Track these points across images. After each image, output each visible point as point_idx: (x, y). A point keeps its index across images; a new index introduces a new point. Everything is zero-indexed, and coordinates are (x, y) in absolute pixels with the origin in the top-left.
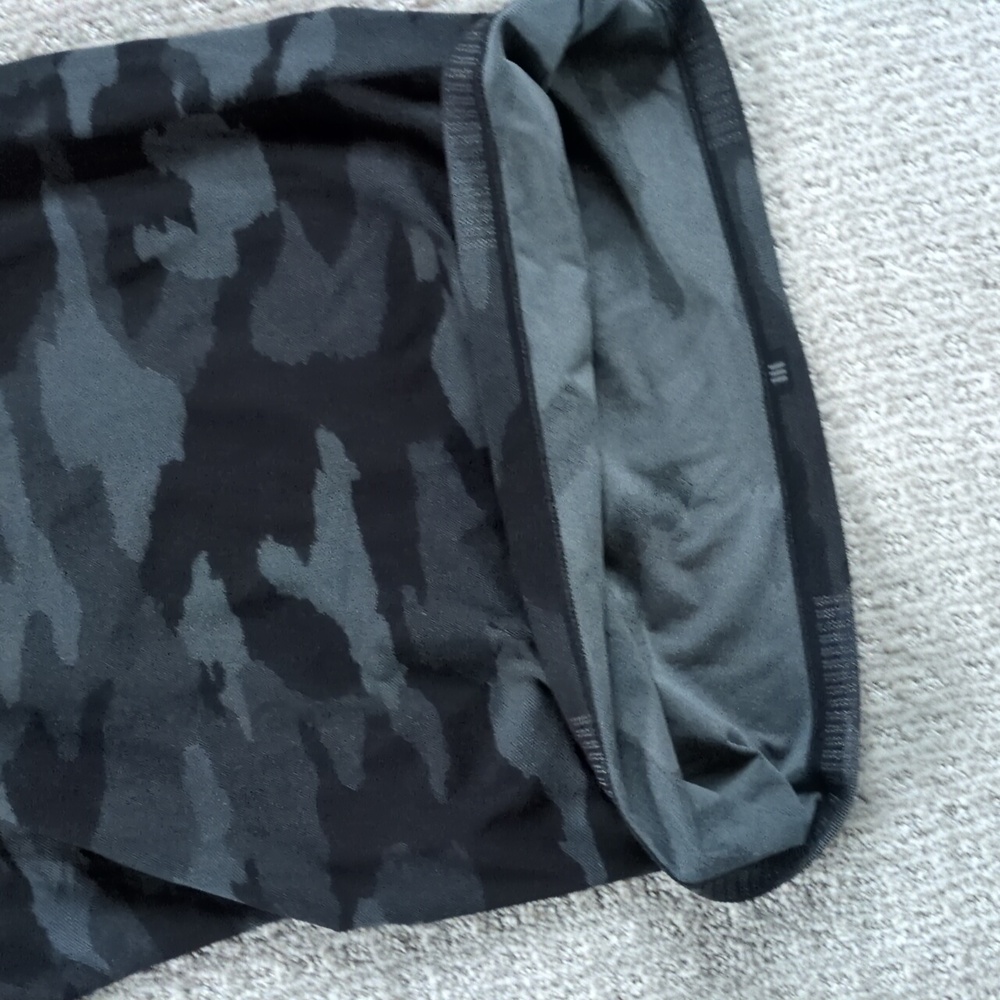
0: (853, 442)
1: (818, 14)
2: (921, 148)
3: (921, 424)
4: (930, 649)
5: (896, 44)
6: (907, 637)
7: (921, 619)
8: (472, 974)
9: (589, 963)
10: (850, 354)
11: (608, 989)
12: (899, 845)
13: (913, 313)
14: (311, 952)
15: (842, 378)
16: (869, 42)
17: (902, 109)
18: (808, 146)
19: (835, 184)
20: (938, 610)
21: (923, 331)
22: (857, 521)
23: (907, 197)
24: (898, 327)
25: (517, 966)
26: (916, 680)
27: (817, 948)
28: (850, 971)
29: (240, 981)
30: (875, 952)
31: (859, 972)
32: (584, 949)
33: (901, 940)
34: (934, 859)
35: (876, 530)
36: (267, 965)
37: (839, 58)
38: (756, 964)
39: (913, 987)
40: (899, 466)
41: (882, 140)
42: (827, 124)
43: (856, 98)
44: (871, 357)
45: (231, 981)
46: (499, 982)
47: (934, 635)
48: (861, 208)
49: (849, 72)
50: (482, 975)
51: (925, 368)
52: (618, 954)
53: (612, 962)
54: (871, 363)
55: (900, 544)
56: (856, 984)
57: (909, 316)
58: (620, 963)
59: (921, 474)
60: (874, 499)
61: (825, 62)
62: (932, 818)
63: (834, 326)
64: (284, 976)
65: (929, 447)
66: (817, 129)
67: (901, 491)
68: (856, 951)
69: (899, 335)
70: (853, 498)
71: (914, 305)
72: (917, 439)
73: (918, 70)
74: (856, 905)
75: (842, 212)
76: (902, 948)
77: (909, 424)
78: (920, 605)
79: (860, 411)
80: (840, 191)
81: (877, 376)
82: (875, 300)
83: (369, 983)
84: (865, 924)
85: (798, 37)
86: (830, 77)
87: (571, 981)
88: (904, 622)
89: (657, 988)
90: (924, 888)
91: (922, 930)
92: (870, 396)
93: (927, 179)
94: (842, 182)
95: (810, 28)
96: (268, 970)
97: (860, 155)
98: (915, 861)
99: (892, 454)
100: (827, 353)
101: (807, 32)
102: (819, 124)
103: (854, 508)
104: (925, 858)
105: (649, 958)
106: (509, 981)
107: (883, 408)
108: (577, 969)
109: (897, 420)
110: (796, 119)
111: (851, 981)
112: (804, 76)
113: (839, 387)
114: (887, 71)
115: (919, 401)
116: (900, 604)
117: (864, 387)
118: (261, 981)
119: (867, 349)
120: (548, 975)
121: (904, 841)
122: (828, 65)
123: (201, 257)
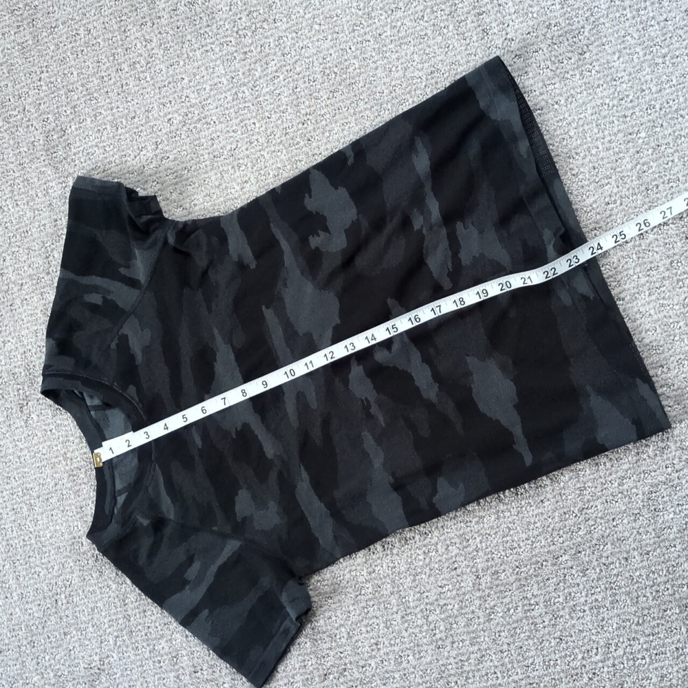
0: (635, 309)
1: (606, 132)
2: (654, 183)
3: (664, 298)
4: (675, 393)
5: (641, 141)
6: (665, 389)
7: (670, 381)
8: (493, 536)
9: (540, 530)
10: (631, 272)
11: (549, 541)
12: (668, 476)
13: (657, 252)
14: (430, 529)
15: (628, 282)
16: (629, 142)
17: (645, 168)
18: (606, 188)
19: (618, 202)
20: (677, 377)
21: (661, 260)
22: (640, 342)
23: (650, 204)
24: (650, 259)
25: (512, 532)
26: (670, 407)
27: (635, 521)
28: (650, 529)
29: (403, 542)
30: (661, 522)
31: (654, 530)
32: (538, 525)
33: (671, 516)
35: (647, 345)
36: (413, 535)
37: (617, 150)
38: (610, 528)
39: (678, 535)
40: (655, 317)
41: (637, 182)
42: (614, 177)
43: (627, 163)
44: (640, 272)
45: (400, 541)
46: (504, 539)
47: (676, 387)
48: (630, 211)
49: (621, 155)
50: (498, 537)
51: (663, 275)
52: (552, 526)
53: (550, 529)
54: (640, 275)
55: (659, 349)
56: (653, 535)
57: (655, 254)
58: (553, 529)
59: (665, 319)
60: (646, 332)
61: (611, 152)
62: (681, 464)
63: (623, 261)
64: (420, 539)
65: (668, 308)
66: (610, 180)
67: (657, 327)
68: (652, 521)
69: (651, 262)
70: (637, 332)
71: (657, 249)
72: (662, 305)
73: (651, 151)
74: (651, 503)
75: (623, 213)
76: (672, 519)
77: (658, 299)
78: (669, 375)
79: (637, 295)
80: (621, 204)
81: (643, 280)
82: (640, 248)
83: (453, 541)
84: (655, 510)
85: (599, 143)
86: (613, 158)
87: (534, 538)
88: (663, 382)
89: (569, 539)
90: (680, 494)
91: (680, 512)
92: (641, 289)
93: (658, 195)
94: (621, 201)
95: (603, 138)
96: (414, 538)
97: (628, 189)
98: (675, 482)
99: (652, 312)
100: (621, 273)
101: (602, 140)
102: (610, 178)
103: (638, 336)
104: (679, 481)
105: (565, 527)
106: (508, 538)
107: (647, 293)
108: (536, 533)
109: (653, 297)
110: (600, 177)
111: (651, 534)
112: (602, 159)
113: (626, 287)
114: (638, 152)
115: (663, 289)
116: (661, 375)
117: (638, 285)
118: (411, 541)
119: (638, 269)
120: (524, 536)
121: (670, 475)
122: (612, 153)
123: (334, 243)
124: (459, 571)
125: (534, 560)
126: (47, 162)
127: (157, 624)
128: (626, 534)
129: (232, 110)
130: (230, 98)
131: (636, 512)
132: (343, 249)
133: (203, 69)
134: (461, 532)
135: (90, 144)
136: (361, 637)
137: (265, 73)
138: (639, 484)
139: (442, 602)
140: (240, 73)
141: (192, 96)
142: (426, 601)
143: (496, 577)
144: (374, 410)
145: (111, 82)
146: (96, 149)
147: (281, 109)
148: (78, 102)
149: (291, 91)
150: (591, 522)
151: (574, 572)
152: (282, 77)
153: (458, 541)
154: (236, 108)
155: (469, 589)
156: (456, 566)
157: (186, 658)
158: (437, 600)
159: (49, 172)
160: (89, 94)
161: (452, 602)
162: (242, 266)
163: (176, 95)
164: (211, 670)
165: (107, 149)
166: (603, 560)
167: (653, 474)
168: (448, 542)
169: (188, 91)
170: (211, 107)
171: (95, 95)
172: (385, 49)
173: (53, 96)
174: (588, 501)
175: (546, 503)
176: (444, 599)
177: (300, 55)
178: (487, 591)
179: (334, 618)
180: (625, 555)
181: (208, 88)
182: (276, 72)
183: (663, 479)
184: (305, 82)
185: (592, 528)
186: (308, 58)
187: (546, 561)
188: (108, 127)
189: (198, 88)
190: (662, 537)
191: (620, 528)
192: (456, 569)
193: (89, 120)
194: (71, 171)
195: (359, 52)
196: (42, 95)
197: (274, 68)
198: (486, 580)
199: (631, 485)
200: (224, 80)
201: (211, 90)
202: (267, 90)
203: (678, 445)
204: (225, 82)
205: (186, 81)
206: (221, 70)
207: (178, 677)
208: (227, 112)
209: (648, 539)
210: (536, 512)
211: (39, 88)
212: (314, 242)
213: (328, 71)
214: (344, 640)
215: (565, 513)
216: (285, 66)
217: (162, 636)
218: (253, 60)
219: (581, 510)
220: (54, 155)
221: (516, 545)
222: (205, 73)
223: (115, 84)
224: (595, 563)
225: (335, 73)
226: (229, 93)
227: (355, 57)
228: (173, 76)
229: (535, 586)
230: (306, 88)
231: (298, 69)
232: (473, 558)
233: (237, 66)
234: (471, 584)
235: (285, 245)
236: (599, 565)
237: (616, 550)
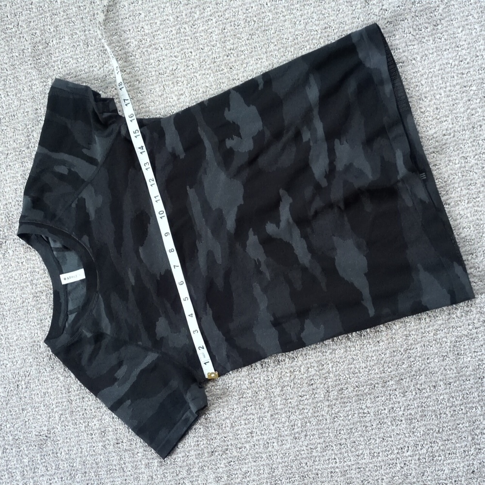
0: (457, 212)
1: (448, 84)
2: (479, 124)
3: (478, 206)
4: (479, 273)
5: (472, 92)
6: (472, 270)
7: (477, 264)
8: (342, 363)
9: (375, 362)
10: (456, 185)
11: (381, 370)
12: (469, 331)
13: (476, 173)
14: (296, 355)
15: (454, 193)
16: (463, 92)
17: (473, 112)
18: (444, 124)
19: (452, 135)
20: (482, 262)
21: (479, 179)
22: (458, 235)
23: (474, 138)
24: (471, 177)
25: (355, 362)
26: (475, 283)
27: (443, 360)
28: (453, 367)
29: (276, 363)
30: (461, 362)
31: (456, 368)
32: (374, 358)
33: (469, 359)
34: (480, 336)
35: (463, 238)
36: (284, 358)
37: (454, 97)
38: (425, 364)
39: (472, 373)
40: (471, 219)
41: (467, 122)
42: (450, 117)
43: (460, 108)
44: (463, 186)
45: (274, 362)
46: (349, 366)
47: (480, 269)
48: (460, 142)
49: (457, 101)
50: (345, 364)
51: (479, 189)
52: (384, 360)
53: (382, 362)
54: (463, 188)
55: (471, 242)
56: (455, 371)
57: (475, 174)
58: (384, 362)
59: (477, 221)
60: (463, 229)
61: (450, 98)
62: (479, 324)
63: (452, 177)
64: (289, 361)
65: (480, 213)
66: (447, 118)
67: (471, 226)
68: (455, 362)
69: (471, 180)
70: (457, 228)
71: (476, 171)
72: (476, 211)
73: (478, 100)
74: (455, 349)
75: (455, 143)
76: (469, 361)
77: (474, 206)
78: (477, 260)
79: (459, 202)
80: (454, 136)
81: (465, 192)
82: (464, 169)
83: (312, 365)
84: (458, 354)
85: (442, 91)
86: (451, 103)
87: (370, 367)
88: (472, 265)
89: (395, 370)
90: (476, 344)
91: (475, 356)
92: (462, 198)
93: (481, 133)
94: (454, 134)
95: (446, 88)
96: (284, 360)
97: (460, 126)
98: (474, 336)
99: (469, 215)
100: (449, 185)
101: (444, 89)
102: (448, 117)
103: (457, 231)
104: (477, 335)
105: (393, 361)
106: (352, 366)
107: (466, 202)
108: (372, 363)
109: (471, 205)
110: (441, 115)
111: (453, 370)
112: (443, 103)
113: (453, 195)
114: (469, 100)
115: (478, 199)
116: (471, 260)
117: (460, 195)
118: (282, 363)
119: (462, 184)
120: (364, 365)
121: (471, 330)
122: (451, 99)
123: (244, 145)
124: (314, 386)
125: (369, 382)
126: (32, 66)
127: (92, 408)
128: (436, 369)
129: (175, 41)
130: (174, 32)
131: (444, 354)
132: (250, 151)
133: (156, 8)
134: (319, 359)
135: (66, 55)
136: (240, 427)
137: (202, 16)
138: (448, 335)
139: (301, 407)
140: (184, 14)
141: (146, 27)
142: (290, 405)
143: (341, 392)
144: (263, 268)
145: (86, 11)
146: (71, 59)
147: (212, 43)
148: (60, 24)
149: (221, 31)
150: (412, 359)
151: (397, 393)
152: (214, 20)
153: (316, 365)
154: (178, 39)
155: (321, 399)
156: (313, 382)
157: (111, 433)
158: (297, 405)
159: (34, 73)
160: (68, 18)
161: (308, 407)
162: (174, 156)
163: (134, 26)
164: (129, 443)
165: (79, 60)
166: (418, 386)
167: (459, 329)
168: (309, 366)
169: (143, 24)
170: (159, 37)
171: (73, 19)
172: (292, 7)
173: (41, 16)
174: (411, 344)
175: (381, 344)
176: (302, 405)
177: (229, 5)
178: (334, 402)
179: (222, 413)
180: (434, 384)
181: (159, 23)
182: (211, 16)
183: (466, 333)
184: (231, 26)
185: (412, 363)
186: (235, 8)
187: (378, 384)
188: (81, 44)
189: (151, 22)
190: (461, 374)
191: (432, 365)
192: (312, 384)
193: (67, 37)
194: (51, 74)
195: (273, 7)
196: (33, 15)
197: (209, 13)
198: (334, 394)
199: (443, 336)
200: (171, 18)
201: (161, 24)
202: (203, 28)
203: (478, 310)
204: (172, 20)
205: (143, 15)
206: (169, 10)
207: (104, 446)
208: (171, 42)
209: (451, 374)
210: (373, 349)
211: (30, 10)
212: (229, 143)
213: (249, 19)
214: (228, 429)
215: (394, 351)
216: (217, 12)
217: (95, 416)
218: (194, 5)
219: (406, 350)
220: (39, 61)
221: (357, 371)
222: (157, 11)
223: (88, 12)
224: (412, 388)
225: (255, 21)
226: (174, 28)
227: (270, 11)
228: (133, 11)
229: (369, 401)
230: (232, 30)
231: (227, 16)
232: (326, 378)
233: (182, 9)
234: (322, 396)
235: (207, 143)
236: (415, 389)
237: (428, 380)
